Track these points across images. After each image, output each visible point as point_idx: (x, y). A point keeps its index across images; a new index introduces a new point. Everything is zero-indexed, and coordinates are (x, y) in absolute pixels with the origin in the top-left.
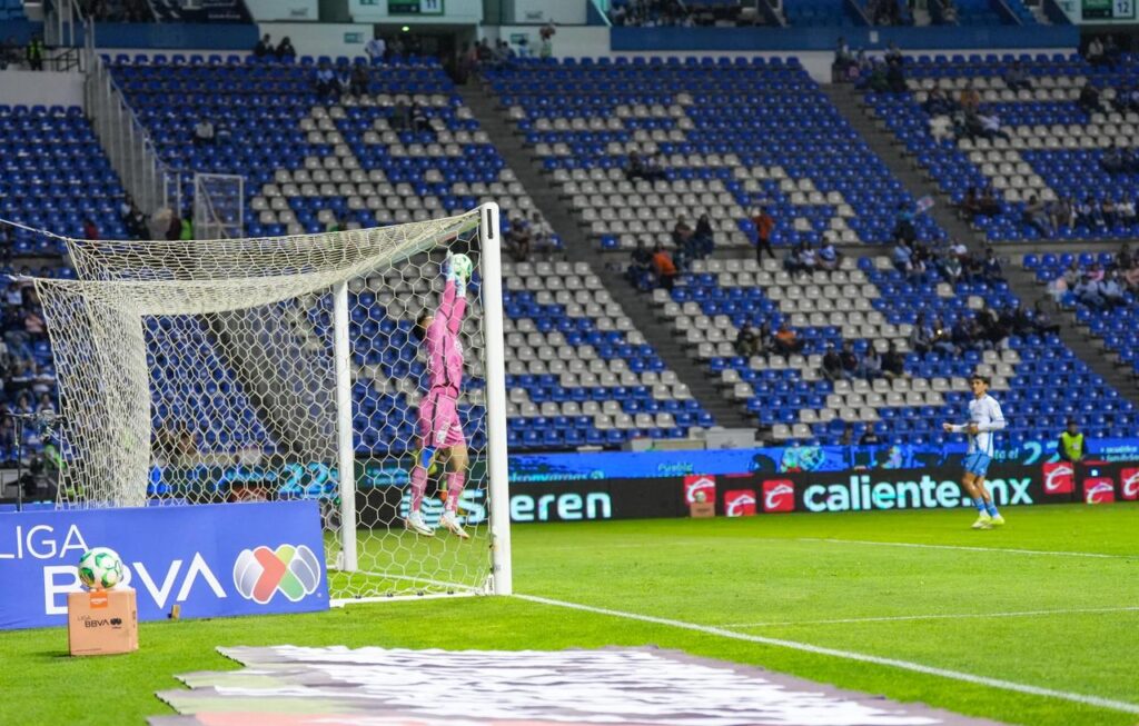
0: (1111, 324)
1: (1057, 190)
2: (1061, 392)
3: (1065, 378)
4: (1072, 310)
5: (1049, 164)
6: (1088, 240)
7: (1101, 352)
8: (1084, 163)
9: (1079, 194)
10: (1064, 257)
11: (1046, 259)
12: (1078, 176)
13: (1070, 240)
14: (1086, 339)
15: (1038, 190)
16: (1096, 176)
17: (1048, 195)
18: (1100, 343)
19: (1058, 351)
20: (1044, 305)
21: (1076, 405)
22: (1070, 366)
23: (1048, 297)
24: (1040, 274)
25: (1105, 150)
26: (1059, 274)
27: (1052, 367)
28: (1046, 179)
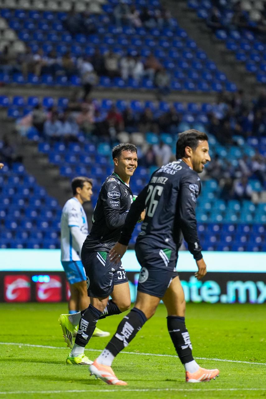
0: (65, 157)
1: (27, 43)
2: (22, 211)
3: (26, 200)
4: (35, 144)
5: (22, 21)
6: (51, 86)
7: (56, 180)
8: (50, 23)
9: (45, 48)
10: (30, 100)
11: (16, 100)
12: (45, 33)
13: (36, 86)
14: (45, 168)
15: (12, 43)
16: (59, 34)
17: (20, 47)
18: (55, 173)
19: (22, 177)
20: (11, 139)
21: (35, 222)
22: (31, 190)
23: (15, 132)
24: (10, 112)
25: (66, 13)
26: (25, 113)
27: (16, 190)
28: (19, 33)
